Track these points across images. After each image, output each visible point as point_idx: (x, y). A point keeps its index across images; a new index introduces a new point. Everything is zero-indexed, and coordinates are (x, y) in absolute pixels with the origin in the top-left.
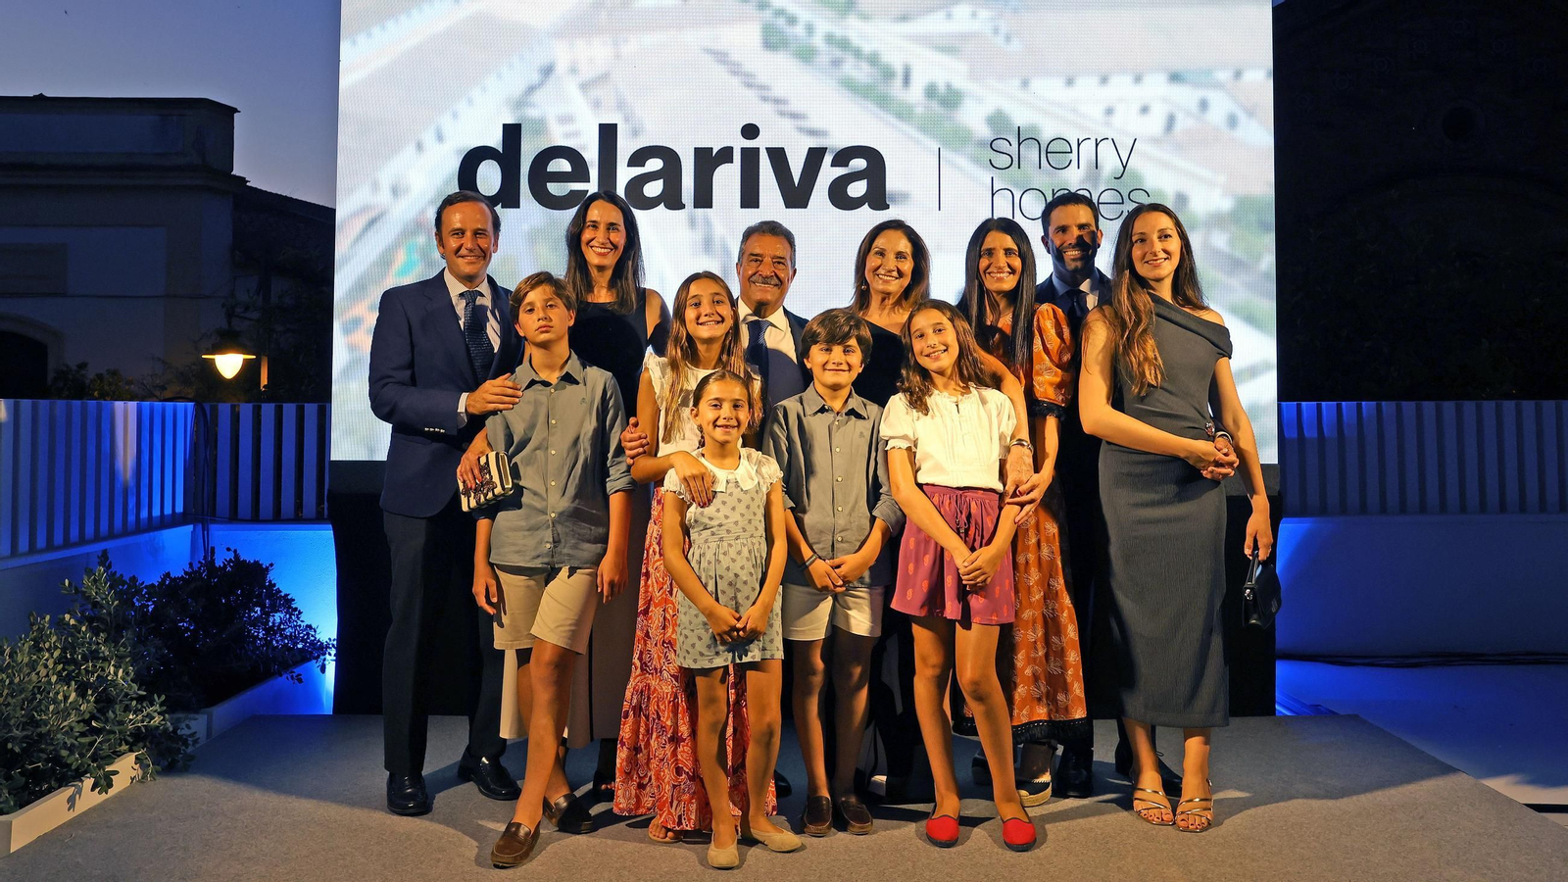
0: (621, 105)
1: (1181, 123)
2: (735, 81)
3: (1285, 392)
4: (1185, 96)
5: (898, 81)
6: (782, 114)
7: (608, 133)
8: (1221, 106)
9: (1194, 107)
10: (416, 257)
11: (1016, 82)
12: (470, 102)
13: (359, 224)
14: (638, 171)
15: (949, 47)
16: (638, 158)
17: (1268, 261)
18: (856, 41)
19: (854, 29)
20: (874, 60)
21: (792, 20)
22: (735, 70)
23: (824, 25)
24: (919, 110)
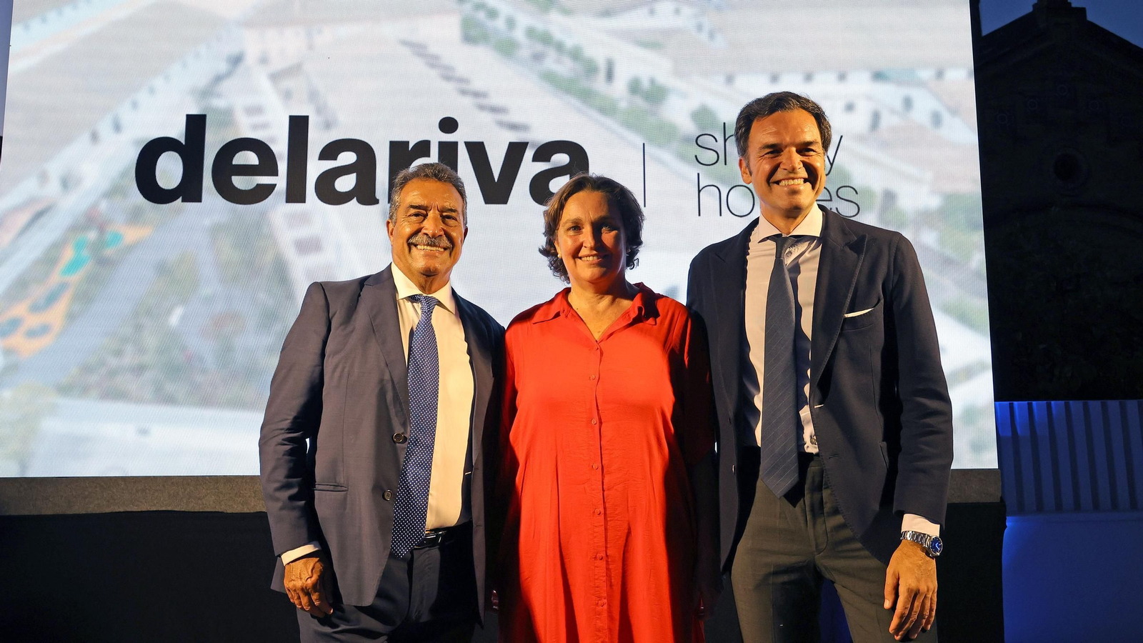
0: (313, 96)
1: (887, 121)
2: (434, 73)
3: (1001, 392)
4: (889, 94)
5: (602, 75)
6: (482, 108)
7: (299, 126)
8: (924, 105)
9: (898, 104)
10: (85, 253)
11: (722, 79)
12: (152, 91)
13: (24, 218)
14: (329, 165)
15: (652, 42)
16: (330, 151)
17: (978, 259)
18: (558, 35)
19: (556, 24)
20: (576, 55)
21: (493, 14)
22: (433, 61)
23: (524, 20)
24: (623, 105)
